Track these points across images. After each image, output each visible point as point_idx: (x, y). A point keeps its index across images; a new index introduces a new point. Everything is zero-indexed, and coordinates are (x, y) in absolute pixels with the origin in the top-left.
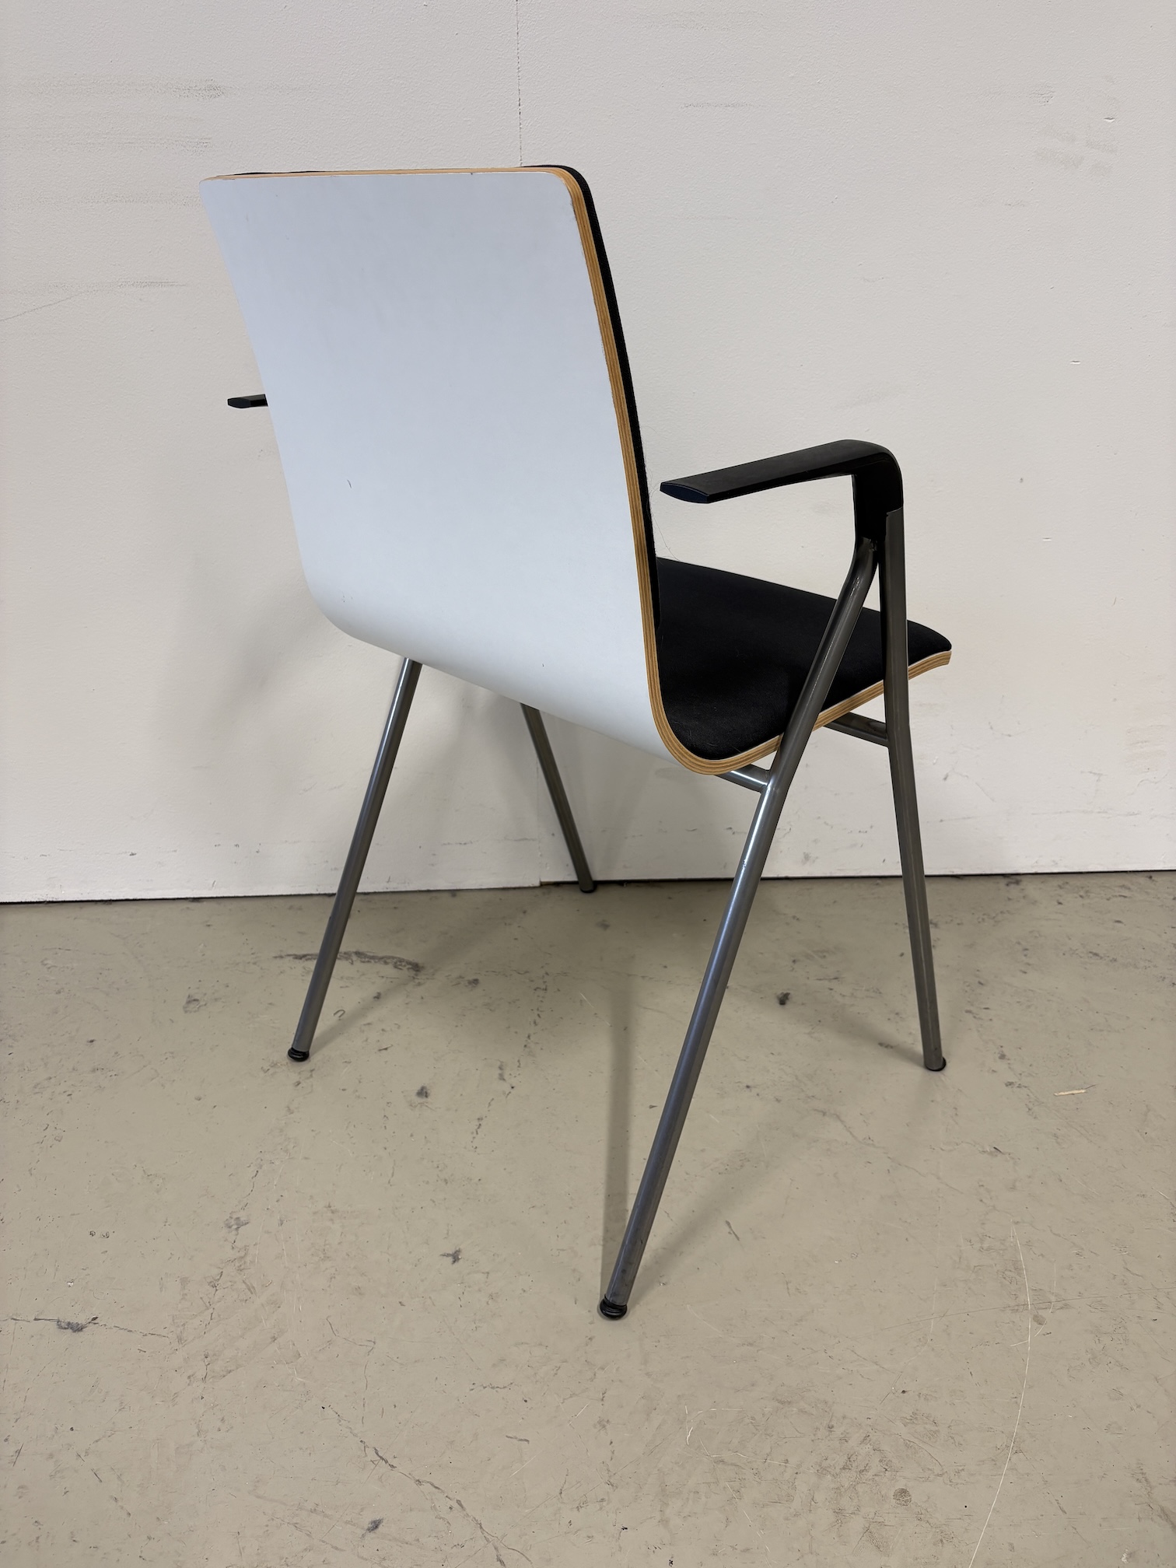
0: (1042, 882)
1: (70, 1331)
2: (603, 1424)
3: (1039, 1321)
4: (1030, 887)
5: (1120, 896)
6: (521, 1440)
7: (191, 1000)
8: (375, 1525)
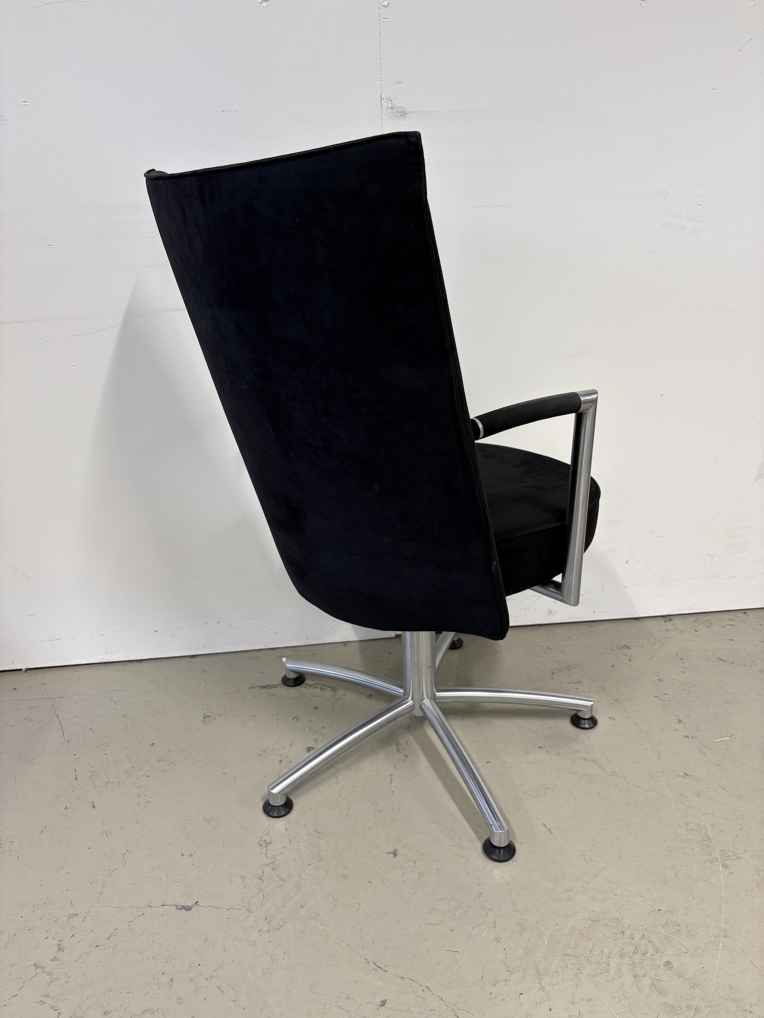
0: (685, 619)
1: (184, 911)
2: (498, 940)
3: (726, 867)
4: (678, 622)
5: (730, 625)
6: (454, 952)
7: (206, 717)
8: (383, 1003)
